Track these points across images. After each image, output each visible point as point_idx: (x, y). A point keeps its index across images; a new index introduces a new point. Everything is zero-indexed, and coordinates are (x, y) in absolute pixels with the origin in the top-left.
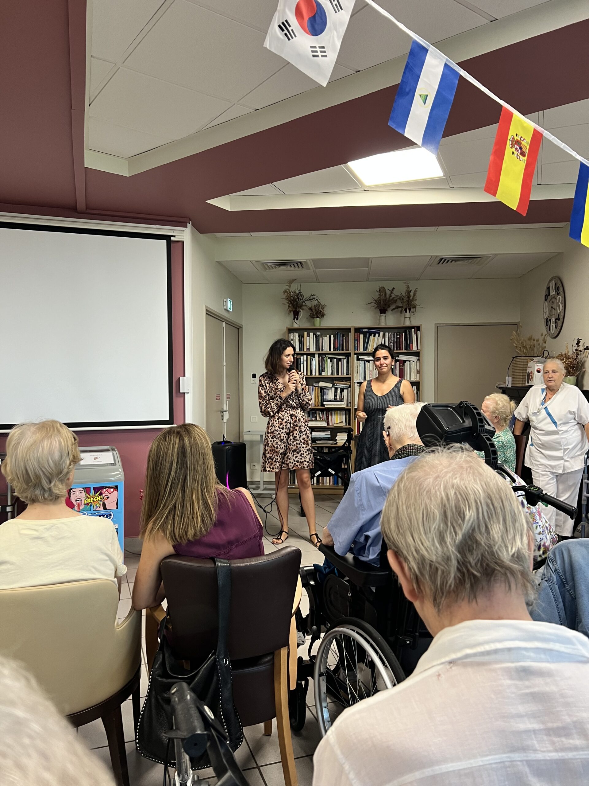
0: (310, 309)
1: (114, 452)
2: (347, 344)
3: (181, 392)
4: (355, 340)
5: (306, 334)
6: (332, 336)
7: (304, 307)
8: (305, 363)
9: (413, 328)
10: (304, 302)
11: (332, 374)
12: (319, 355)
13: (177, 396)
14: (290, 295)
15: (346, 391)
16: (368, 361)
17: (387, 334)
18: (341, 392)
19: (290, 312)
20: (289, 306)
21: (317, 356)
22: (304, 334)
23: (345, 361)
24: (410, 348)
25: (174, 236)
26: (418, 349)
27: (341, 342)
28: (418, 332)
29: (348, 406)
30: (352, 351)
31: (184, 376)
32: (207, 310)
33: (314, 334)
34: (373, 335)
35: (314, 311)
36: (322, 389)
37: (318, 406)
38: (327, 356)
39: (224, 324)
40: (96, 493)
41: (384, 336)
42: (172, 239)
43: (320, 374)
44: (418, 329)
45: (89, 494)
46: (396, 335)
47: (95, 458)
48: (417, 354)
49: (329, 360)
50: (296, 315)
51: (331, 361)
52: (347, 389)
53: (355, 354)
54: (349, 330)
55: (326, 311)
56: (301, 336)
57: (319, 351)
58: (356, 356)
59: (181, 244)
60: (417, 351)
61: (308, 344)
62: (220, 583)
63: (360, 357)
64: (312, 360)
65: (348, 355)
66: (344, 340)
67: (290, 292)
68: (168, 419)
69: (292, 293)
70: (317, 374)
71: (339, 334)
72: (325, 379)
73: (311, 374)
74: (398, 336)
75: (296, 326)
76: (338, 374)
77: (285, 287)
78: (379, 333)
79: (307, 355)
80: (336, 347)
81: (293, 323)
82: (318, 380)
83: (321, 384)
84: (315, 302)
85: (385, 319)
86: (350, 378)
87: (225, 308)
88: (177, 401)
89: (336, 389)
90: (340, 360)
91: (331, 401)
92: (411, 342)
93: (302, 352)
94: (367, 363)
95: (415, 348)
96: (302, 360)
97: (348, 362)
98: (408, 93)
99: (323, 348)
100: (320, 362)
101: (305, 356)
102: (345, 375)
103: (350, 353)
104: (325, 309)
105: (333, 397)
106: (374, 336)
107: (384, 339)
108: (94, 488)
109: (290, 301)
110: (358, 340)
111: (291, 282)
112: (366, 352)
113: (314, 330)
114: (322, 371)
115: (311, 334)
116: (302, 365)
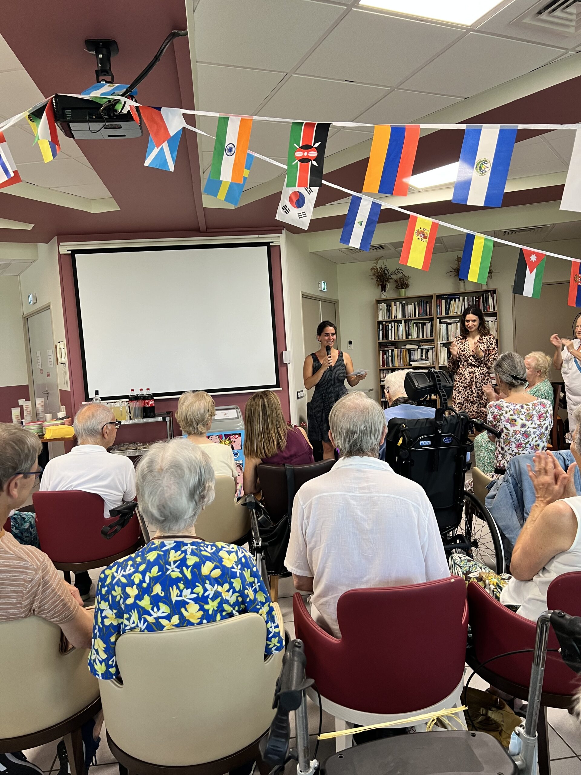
0: (396, 281)
1: (238, 410)
2: (431, 310)
3: (284, 362)
4: (437, 306)
5: (393, 303)
6: (416, 304)
7: (390, 280)
8: (393, 329)
9: (490, 291)
10: (389, 276)
11: (418, 338)
12: (406, 321)
13: (281, 366)
14: (377, 271)
15: (431, 351)
16: (450, 324)
17: (466, 298)
18: (427, 353)
19: (378, 285)
20: (377, 281)
21: (403, 322)
22: (391, 304)
23: (429, 325)
24: (487, 310)
25: (272, 242)
26: (494, 310)
27: (425, 308)
28: (495, 295)
29: (433, 364)
30: (434, 315)
31: (286, 350)
32: (303, 295)
33: (400, 303)
34: (453, 300)
35: (399, 283)
36: (409, 351)
37: (407, 365)
38: (412, 321)
39: (320, 302)
40: (226, 438)
41: (464, 301)
42: (271, 244)
43: (407, 337)
44: (494, 292)
45: (222, 439)
46: (474, 299)
47: (225, 414)
48: (494, 314)
49: (415, 325)
50: (383, 288)
51: (416, 326)
52: (432, 349)
53: (438, 318)
54: (431, 297)
55: (410, 282)
56: (389, 306)
57: (406, 317)
58: (438, 320)
59: (278, 247)
60: (494, 312)
61: (395, 312)
62: (288, 477)
63: (442, 321)
64: (399, 326)
65: (431, 320)
66: (428, 307)
67: (377, 269)
68: (275, 384)
69: (379, 269)
70: (404, 338)
71: (423, 301)
72: (412, 342)
73: (399, 338)
74: (477, 300)
75: (384, 297)
76: (423, 337)
77: (372, 264)
78: (459, 298)
79: (394, 322)
80: (421, 313)
81: (381, 295)
82: (405, 343)
83: (408, 346)
84: (399, 275)
85: (465, 285)
86: (434, 339)
87: (320, 289)
88: (282, 370)
89: (422, 350)
90: (425, 324)
91: (417, 361)
92: (488, 304)
93: (390, 320)
94: (449, 325)
95: (491, 309)
96: (390, 327)
97: (432, 326)
98: (351, 223)
99: (409, 315)
100: (407, 327)
101: (393, 323)
102: (429, 337)
103: (433, 318)
104: (409, 280)
105: (419, 357)
106: (455, 301)
107: (464, 303)
108: (225, 435)
109: (377, 276)
110: (440, 306)
111: (378, 259)
112: (447, 316)
113: (400, 300)
114: (409, 335)
115: (398, 303)
116: (390, 331)
